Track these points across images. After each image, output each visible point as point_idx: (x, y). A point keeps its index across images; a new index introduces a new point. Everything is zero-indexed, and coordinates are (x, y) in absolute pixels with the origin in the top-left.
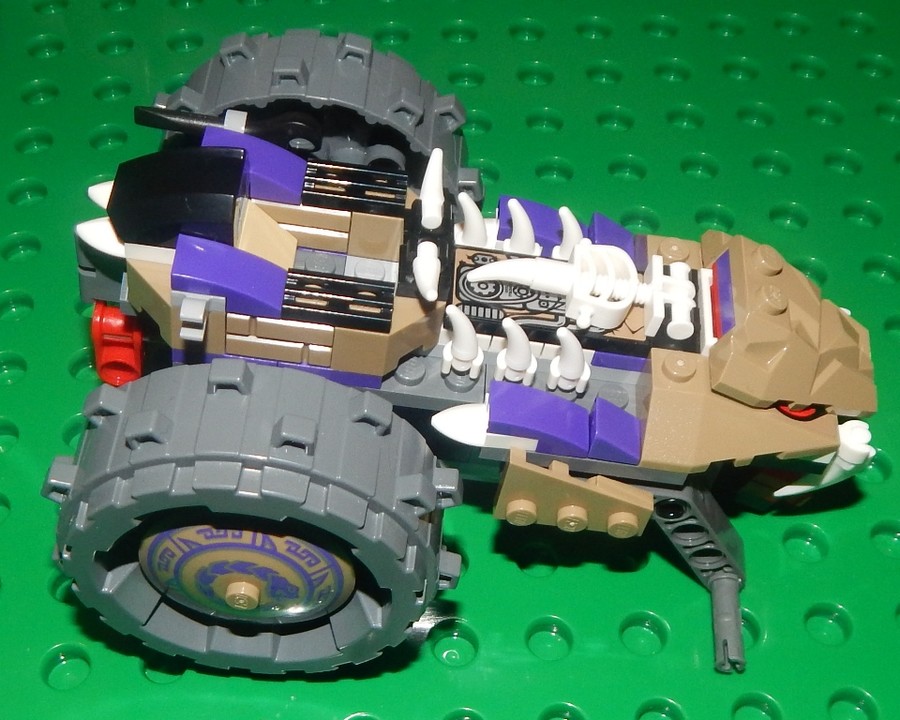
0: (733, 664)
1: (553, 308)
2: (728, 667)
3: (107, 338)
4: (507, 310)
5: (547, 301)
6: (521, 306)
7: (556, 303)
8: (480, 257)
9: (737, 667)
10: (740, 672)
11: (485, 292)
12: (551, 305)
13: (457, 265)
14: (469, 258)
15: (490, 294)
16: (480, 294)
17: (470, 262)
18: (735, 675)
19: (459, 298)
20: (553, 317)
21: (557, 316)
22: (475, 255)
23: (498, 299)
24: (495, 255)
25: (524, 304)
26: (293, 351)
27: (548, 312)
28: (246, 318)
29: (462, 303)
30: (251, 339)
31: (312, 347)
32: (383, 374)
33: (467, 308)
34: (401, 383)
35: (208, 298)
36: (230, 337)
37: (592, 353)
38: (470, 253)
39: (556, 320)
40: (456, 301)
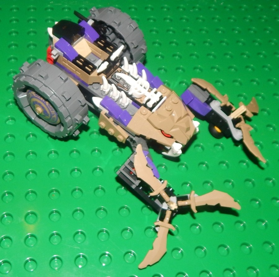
26: (74, 71)
27: (127, 88)
28: (66, 60)
29: (111, 78)
30: (67, 64)
31: (77, 72)
32: (89, 84)
33: (111, 79)
34: (93, 88)
35: (60, 52)
36: (63, 62)
37: (132, 101)
38: (121, 70)
39: (127, 91)
40: (110, 77)
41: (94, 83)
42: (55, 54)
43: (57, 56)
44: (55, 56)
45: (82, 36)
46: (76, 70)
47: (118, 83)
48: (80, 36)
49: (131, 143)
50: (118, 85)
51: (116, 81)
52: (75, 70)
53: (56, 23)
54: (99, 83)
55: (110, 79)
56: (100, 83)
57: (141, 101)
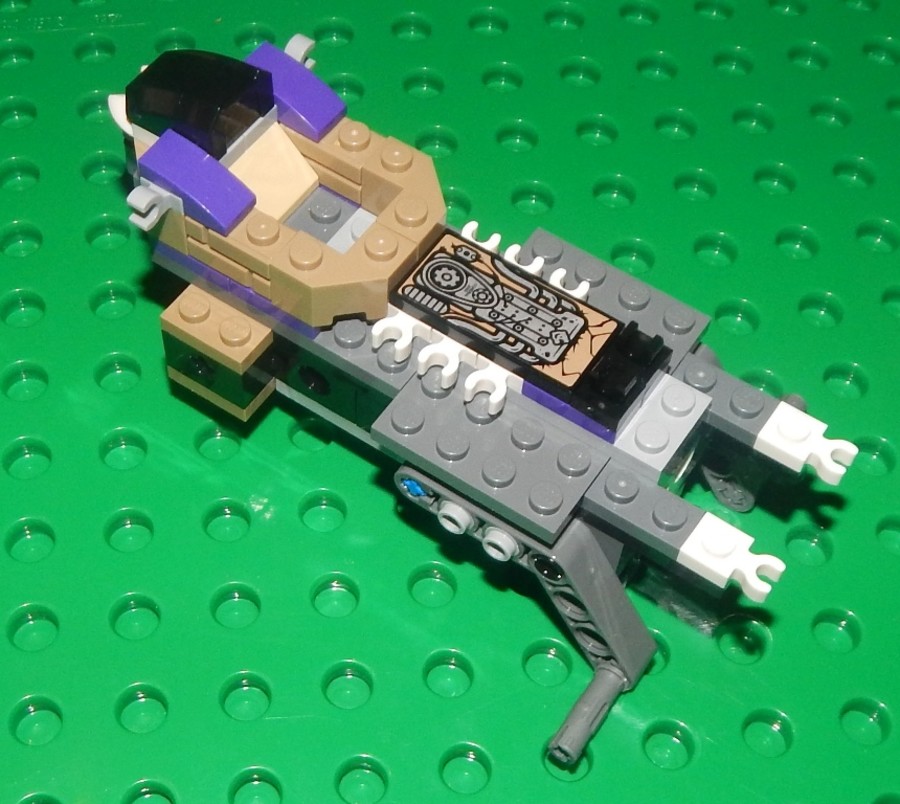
1: (501, 322)
4: (452, 307)
5: (499, 314)
6: (470, 309)
7: (507, 318)
8: (465, 249)
11: (444, 284)
12: (501, 318)
13: (437, 248)
14: (453, 246)
15: (449, 287)
16: (439, 284)
17: (451, 251)
19: (414, 279)
20: (493, 330)
21: (499, 330)
22: (460, 246)
23: (453, 294)
24: (480, 252)
25: (474, 308)
26: (241, 273)
27: (491, 324)
28: (201, 226)
29: (416, 286)
30: (206, 248)
31: (255, 275)
32: (315, 323)
33: (416, 291)
34: (338, 341)
35: (166, 194)
36: (190, 239)
37: (522, 380)
38: (458, 242)
39: (495, 334)
40: (410, 281)
41: (337, 319)
42: (142, 206)
43: (154, 217)
44: (144, 215)
45: (263, 113)
46: (251, 272)
47: (447, 302)
48: (256, 113)
49: (542, 578)
50: (448, 312)
51: (440, 298)
52: (246, 271)
53: (144, 68)
54: (361, 317)
55: (407, 291)
56: (369, 318)
57: (564, 374)
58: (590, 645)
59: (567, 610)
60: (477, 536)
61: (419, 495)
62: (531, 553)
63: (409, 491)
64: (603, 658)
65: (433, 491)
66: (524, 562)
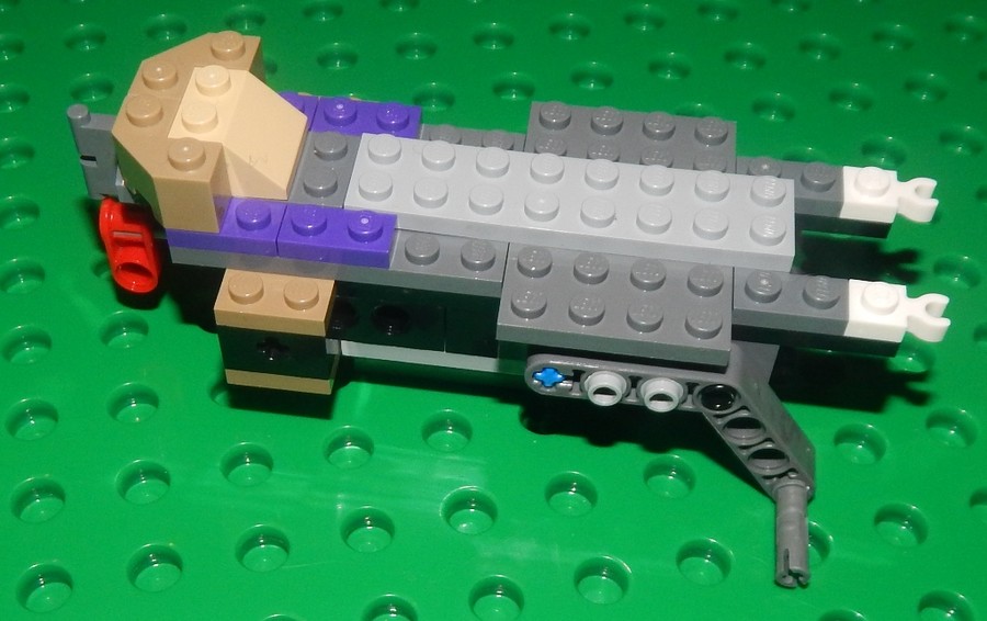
0: (796, 575)
2: (790, 580)
3: (116, 234)
9: (801, 579)
10: (804, 586)
18: (799, 589)
58: (766, 467)
59: (739, 439)
60: (631, 400)
61: (554, 384)
62: (697, 389)
63: (543, 383)
64: (780, 476)
65: (574, 371)
66: (688, 406)
